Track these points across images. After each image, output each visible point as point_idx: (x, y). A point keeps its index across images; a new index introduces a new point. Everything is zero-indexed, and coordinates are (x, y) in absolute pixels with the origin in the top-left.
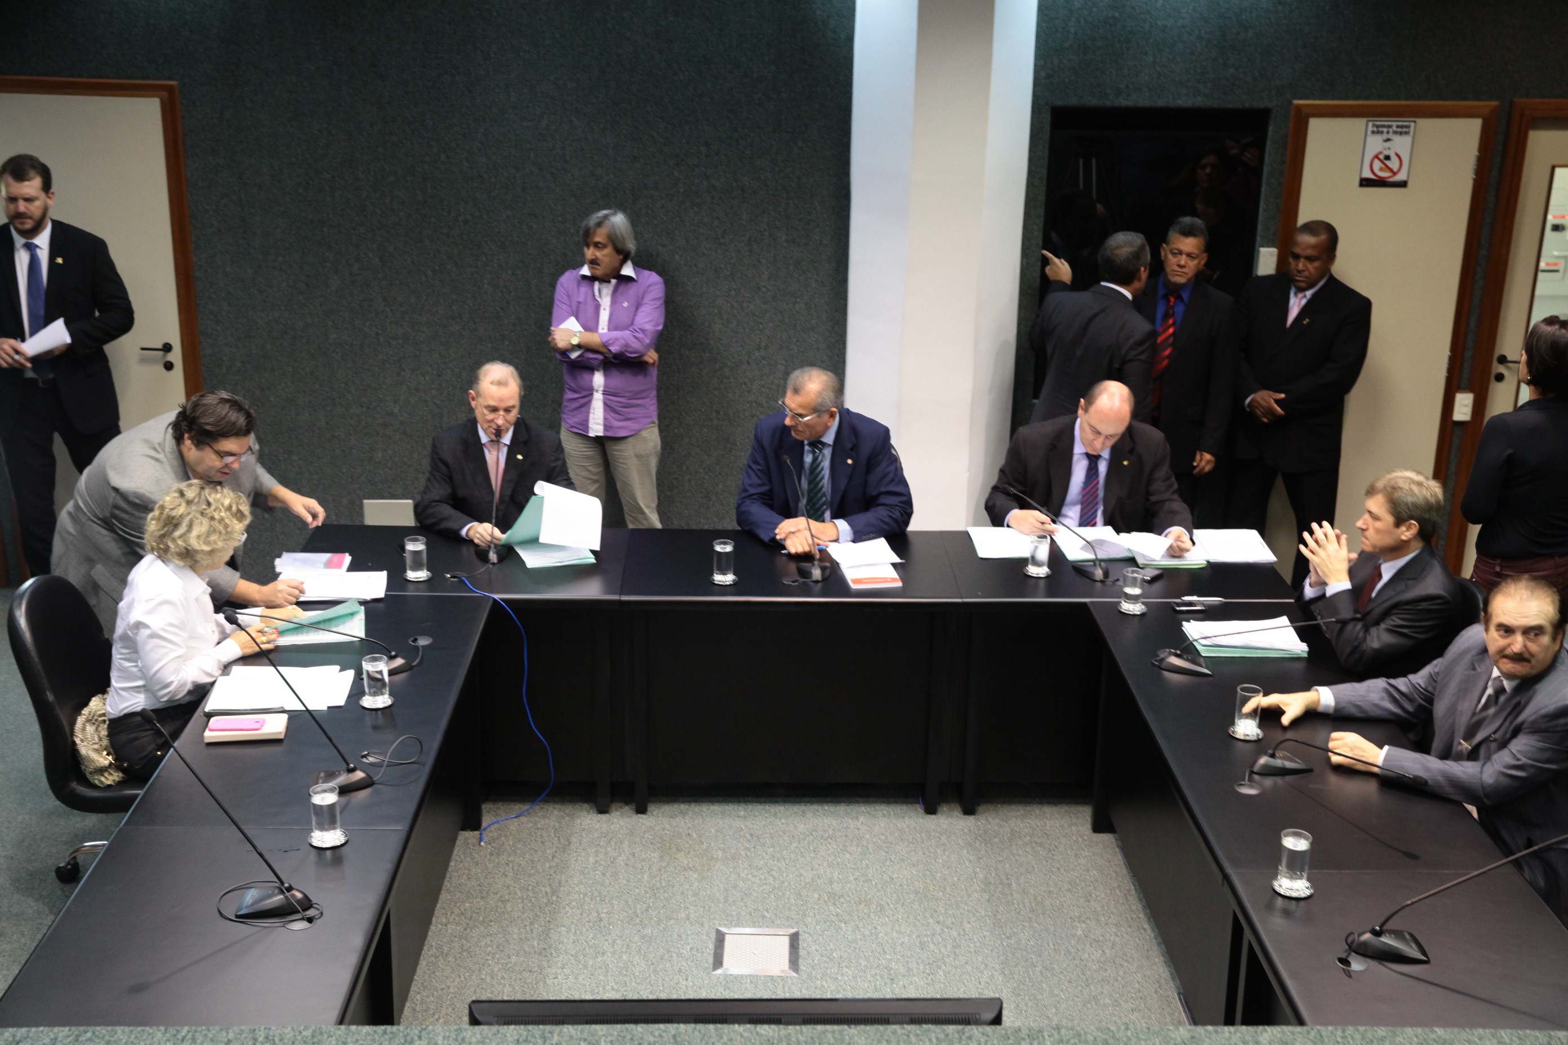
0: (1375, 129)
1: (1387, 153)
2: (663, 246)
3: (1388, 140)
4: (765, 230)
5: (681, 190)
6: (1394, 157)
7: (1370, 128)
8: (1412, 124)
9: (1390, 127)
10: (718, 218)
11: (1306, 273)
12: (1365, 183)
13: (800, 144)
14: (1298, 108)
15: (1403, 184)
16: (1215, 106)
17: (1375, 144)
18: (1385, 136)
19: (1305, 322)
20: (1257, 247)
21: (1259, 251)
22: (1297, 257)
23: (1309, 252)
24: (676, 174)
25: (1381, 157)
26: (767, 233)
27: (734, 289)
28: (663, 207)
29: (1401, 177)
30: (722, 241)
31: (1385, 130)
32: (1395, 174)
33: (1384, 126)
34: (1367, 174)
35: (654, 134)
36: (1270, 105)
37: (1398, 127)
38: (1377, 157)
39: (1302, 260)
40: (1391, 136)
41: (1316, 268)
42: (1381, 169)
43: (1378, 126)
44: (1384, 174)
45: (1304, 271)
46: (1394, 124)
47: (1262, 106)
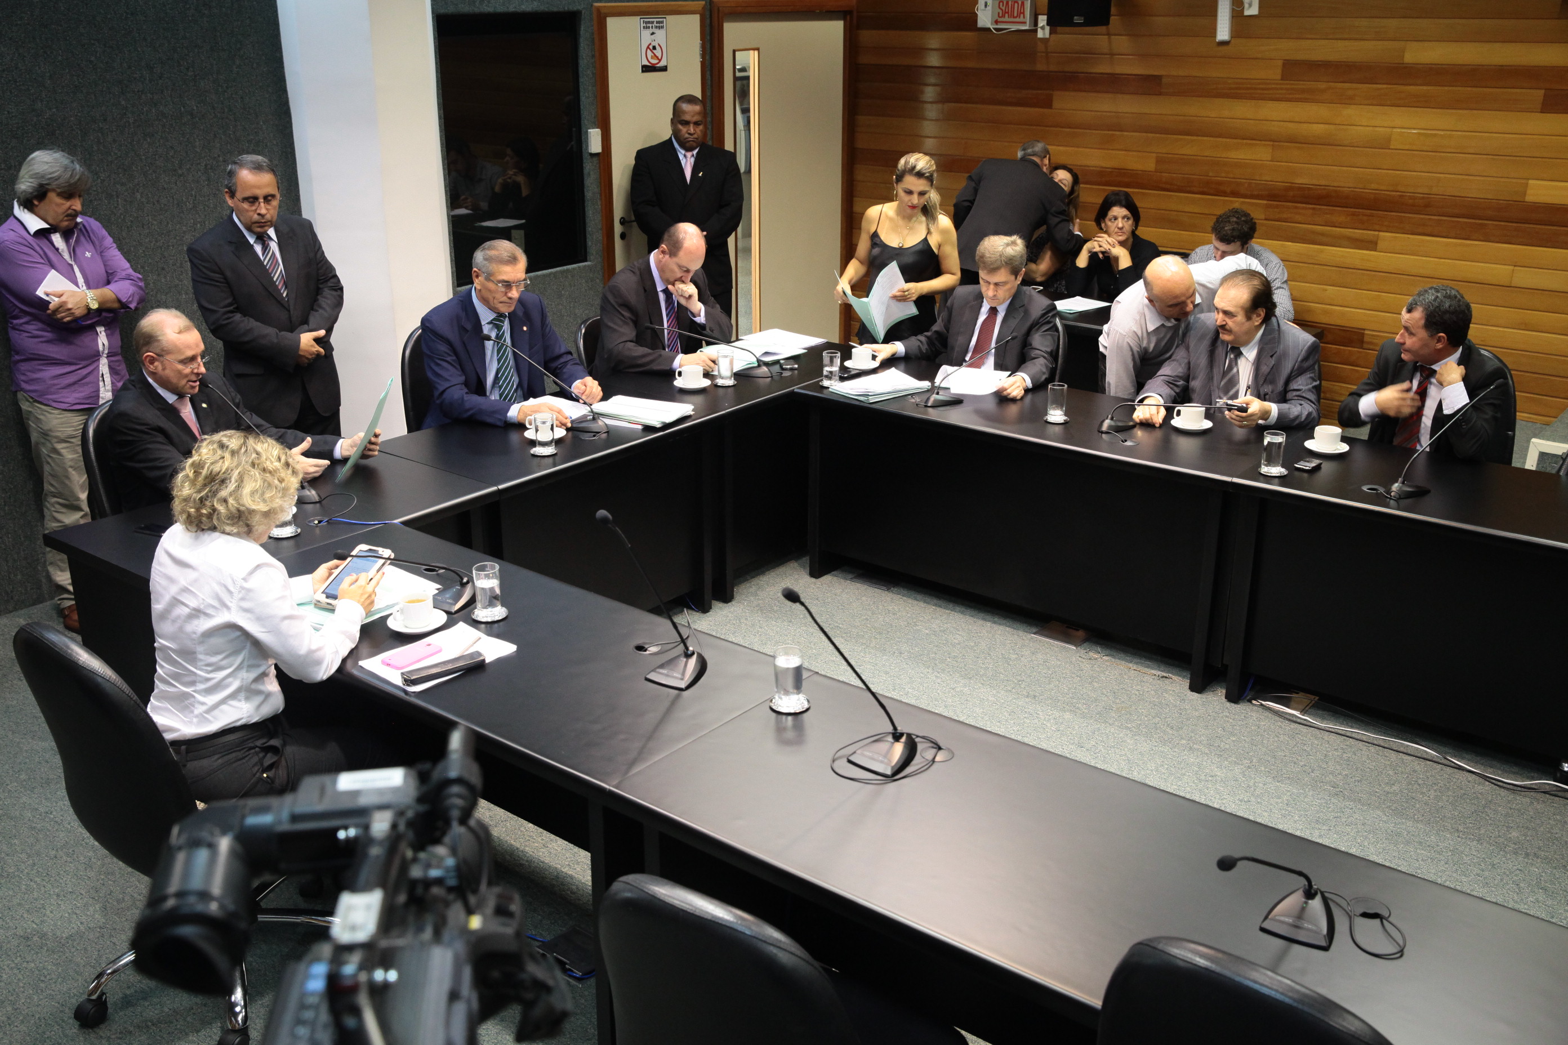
0: (645, 25)
1: (653, 44)
2: (123, 184)
3: (653, 34)
4: (219, 156)
5: (131, 121)
6: (658, 47)
7: (642, 25)
8: (665, 20)
9: (652, 22)
10: (172, 147)
11: (695, 136)
12: (646, 69)
13: (238, 62)
14: (598, 9)
15: (664, 69)
16: (546, 10)
17: (646, 38)
18: (651, 31)
19: (700, 175)
20: (583, 129)
21: (587, 132)
22: (686, 123)
23: (696, 118)
24: (123, 103)
25: (651, 47)
26: (221, 159)
27: (199, 222)
28: (114, 141)
29: (663, 63)
30: (180, 172)
31: (650, 25)
32: (660, 60)
33: (649, 22)
34: (646, 63)
35: (93, 59)
36: (580, 8)
37: (657, 22)
38: (648, 47)
39: (692, 125)
40: (654, 30)
41: (701, 131)
42: (652, 58)
43: (646, 23)
44: (654, 61)
45: (694, 134)
46: (655, 20)
47: (575, 9)
